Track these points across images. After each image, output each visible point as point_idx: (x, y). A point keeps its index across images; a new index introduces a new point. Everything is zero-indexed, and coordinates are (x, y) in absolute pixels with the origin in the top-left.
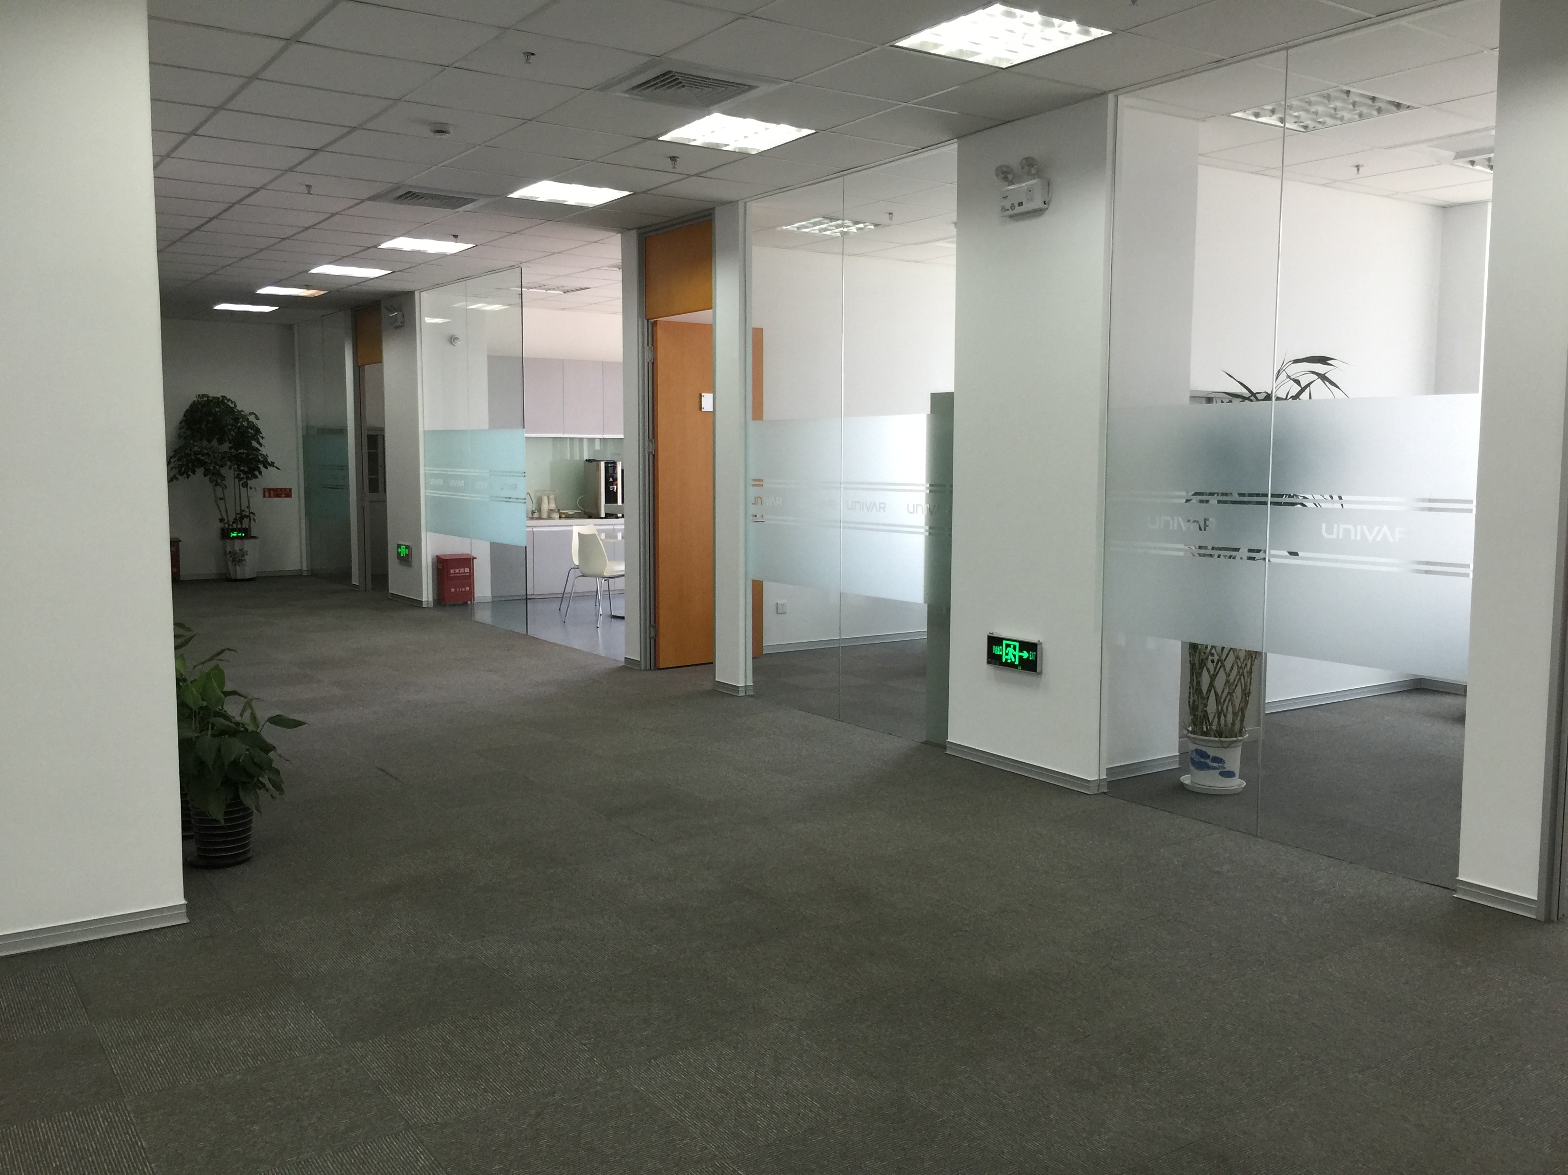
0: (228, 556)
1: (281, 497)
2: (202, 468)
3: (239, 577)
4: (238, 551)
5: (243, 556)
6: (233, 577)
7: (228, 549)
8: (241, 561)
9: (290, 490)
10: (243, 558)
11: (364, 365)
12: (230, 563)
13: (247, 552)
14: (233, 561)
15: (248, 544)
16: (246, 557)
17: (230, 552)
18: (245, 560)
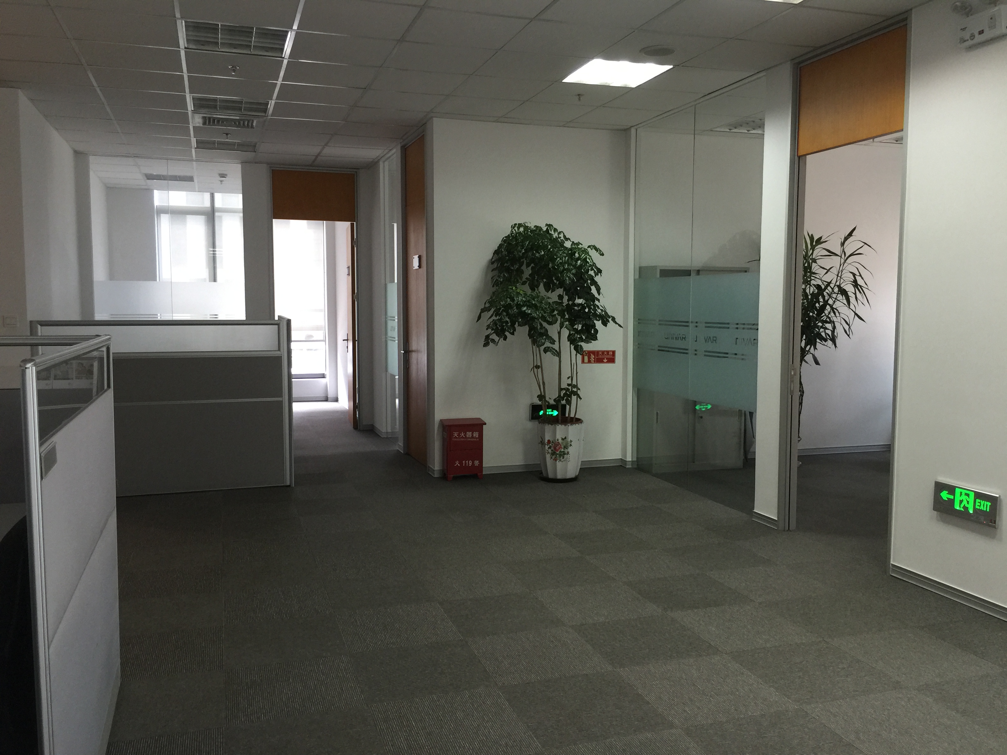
0: (547, 447)
1: (602, 362)
2: (527, 326)
3: (559, 476)
4: (560, 441)
5: (566, 447)
6: (551, 476)
7: (547, 437)
8: (563, 454)
9: (614, 352)
10: (566, 451)
11: (805, 155)
12: (548, 456)
13: (571, 441)
14: (553, 453)
15: (572, 431)
16: (570, 450)
17: (549, 441)
18: (568, 453)
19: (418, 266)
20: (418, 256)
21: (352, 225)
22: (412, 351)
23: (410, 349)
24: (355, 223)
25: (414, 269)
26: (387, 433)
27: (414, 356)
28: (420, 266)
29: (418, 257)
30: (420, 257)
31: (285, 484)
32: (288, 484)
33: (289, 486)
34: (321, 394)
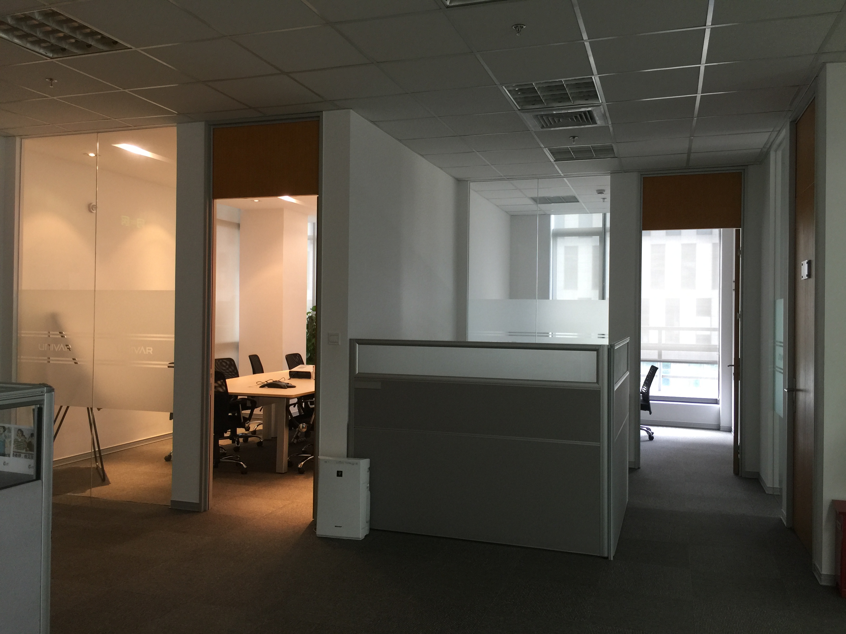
19: (807, 276)
20: (807, 261)
21: (738, 232)
22: (800, 390)
23: (798, 388)
24: (741, 229)
25: (802, 279)
26: (774, 488)
27: (801, 396)
28: (809, 275)
29: (807, 263)
30: (809, 263)
31: (601, 555)
32: (606, 555)
33: (607, 558)
34: (712, 421)
